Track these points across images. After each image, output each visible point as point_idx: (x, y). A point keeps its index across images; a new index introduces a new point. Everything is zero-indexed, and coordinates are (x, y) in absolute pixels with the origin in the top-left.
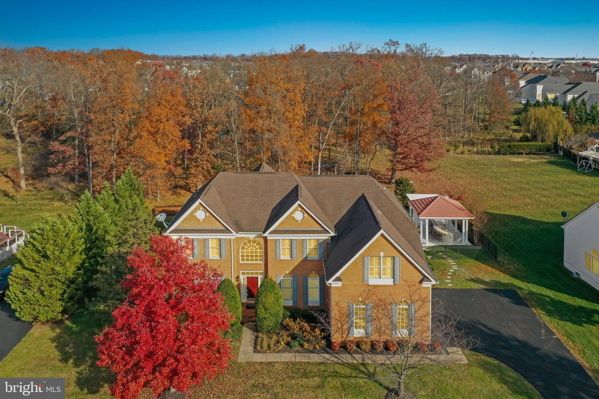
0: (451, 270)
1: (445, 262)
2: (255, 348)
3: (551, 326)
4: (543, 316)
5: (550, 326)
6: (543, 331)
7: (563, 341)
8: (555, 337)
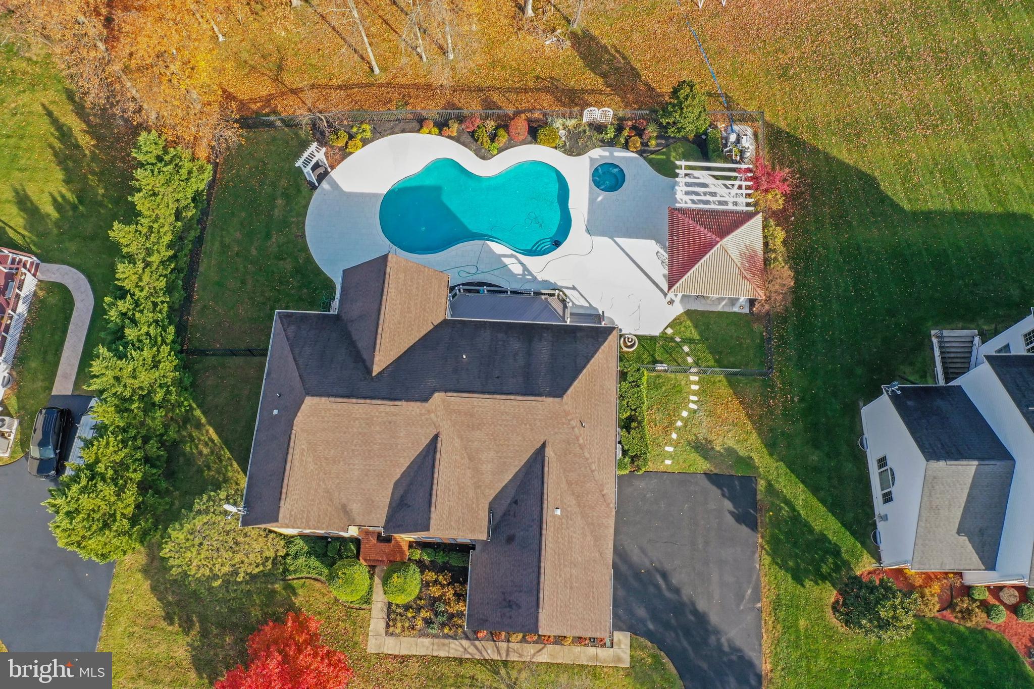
0: (685, 414)
1: (683, 383)
2: (388, 626)
3: (764, 580)
4: (766, 556)
5: (762, 579)
6: (749, 591)
7: (764, 615)
8: (759, 605)
